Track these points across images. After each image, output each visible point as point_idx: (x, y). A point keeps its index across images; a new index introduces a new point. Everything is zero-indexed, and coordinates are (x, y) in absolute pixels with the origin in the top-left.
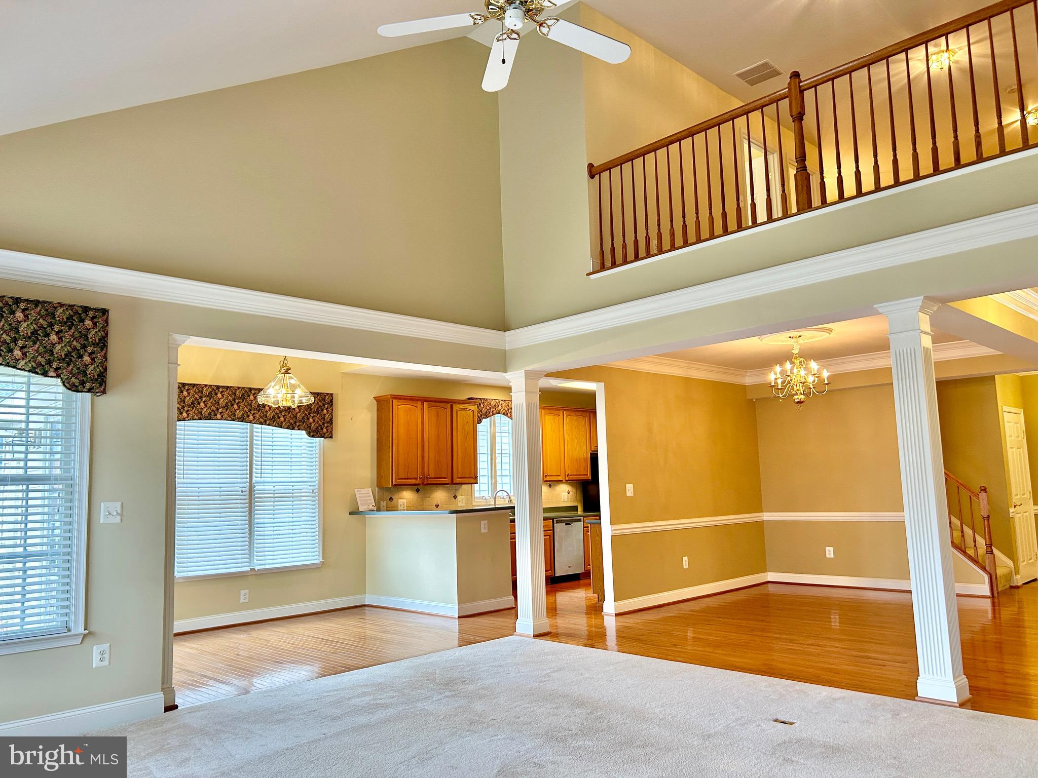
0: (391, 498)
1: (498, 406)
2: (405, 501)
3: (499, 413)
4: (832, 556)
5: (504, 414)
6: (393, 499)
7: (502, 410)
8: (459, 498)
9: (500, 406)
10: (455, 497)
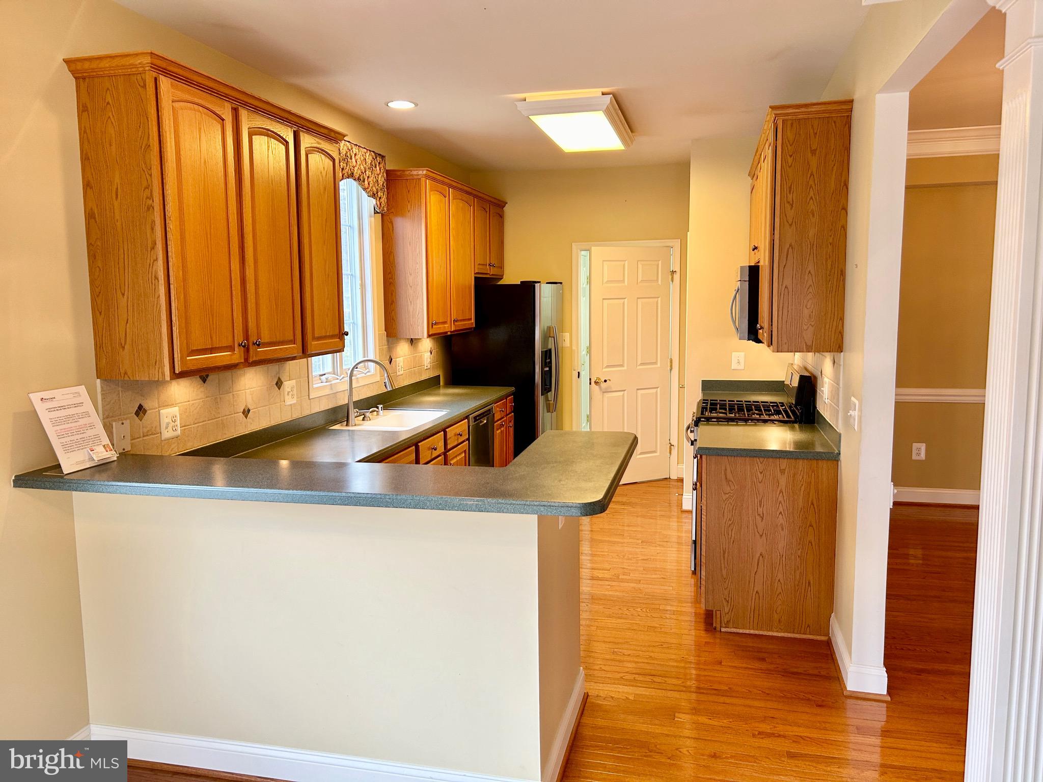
0: (140, 407)
1: (351, 159)
2: (175, 410)
3: (351, 176)
4: (923, 456)
5: (359, 179)
6: (145, 411)
7: (356, 169)
8: (288, 385)
9: (354, 160)
10: (279, 384)
